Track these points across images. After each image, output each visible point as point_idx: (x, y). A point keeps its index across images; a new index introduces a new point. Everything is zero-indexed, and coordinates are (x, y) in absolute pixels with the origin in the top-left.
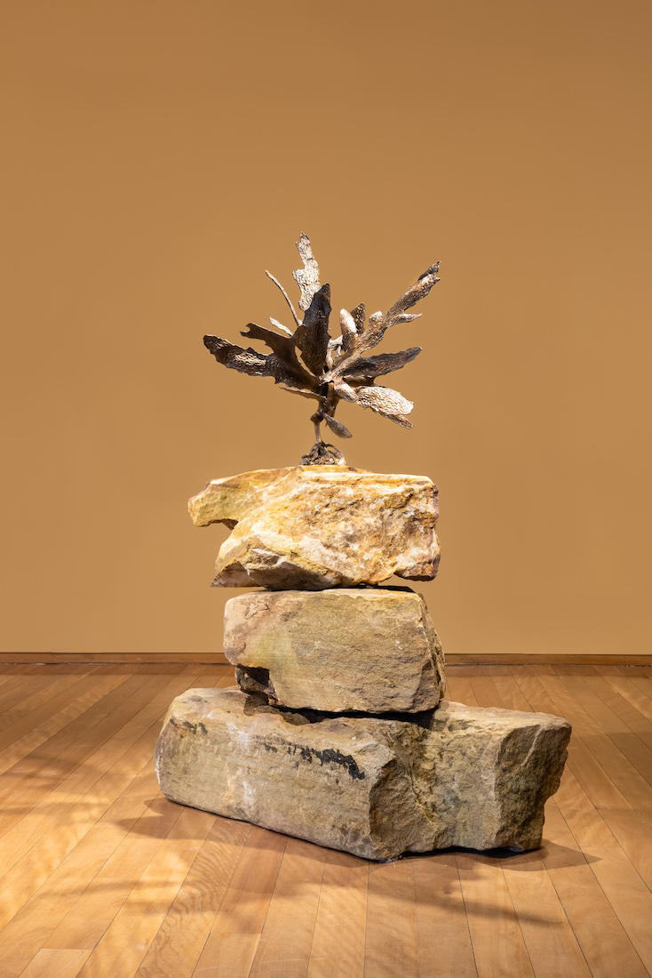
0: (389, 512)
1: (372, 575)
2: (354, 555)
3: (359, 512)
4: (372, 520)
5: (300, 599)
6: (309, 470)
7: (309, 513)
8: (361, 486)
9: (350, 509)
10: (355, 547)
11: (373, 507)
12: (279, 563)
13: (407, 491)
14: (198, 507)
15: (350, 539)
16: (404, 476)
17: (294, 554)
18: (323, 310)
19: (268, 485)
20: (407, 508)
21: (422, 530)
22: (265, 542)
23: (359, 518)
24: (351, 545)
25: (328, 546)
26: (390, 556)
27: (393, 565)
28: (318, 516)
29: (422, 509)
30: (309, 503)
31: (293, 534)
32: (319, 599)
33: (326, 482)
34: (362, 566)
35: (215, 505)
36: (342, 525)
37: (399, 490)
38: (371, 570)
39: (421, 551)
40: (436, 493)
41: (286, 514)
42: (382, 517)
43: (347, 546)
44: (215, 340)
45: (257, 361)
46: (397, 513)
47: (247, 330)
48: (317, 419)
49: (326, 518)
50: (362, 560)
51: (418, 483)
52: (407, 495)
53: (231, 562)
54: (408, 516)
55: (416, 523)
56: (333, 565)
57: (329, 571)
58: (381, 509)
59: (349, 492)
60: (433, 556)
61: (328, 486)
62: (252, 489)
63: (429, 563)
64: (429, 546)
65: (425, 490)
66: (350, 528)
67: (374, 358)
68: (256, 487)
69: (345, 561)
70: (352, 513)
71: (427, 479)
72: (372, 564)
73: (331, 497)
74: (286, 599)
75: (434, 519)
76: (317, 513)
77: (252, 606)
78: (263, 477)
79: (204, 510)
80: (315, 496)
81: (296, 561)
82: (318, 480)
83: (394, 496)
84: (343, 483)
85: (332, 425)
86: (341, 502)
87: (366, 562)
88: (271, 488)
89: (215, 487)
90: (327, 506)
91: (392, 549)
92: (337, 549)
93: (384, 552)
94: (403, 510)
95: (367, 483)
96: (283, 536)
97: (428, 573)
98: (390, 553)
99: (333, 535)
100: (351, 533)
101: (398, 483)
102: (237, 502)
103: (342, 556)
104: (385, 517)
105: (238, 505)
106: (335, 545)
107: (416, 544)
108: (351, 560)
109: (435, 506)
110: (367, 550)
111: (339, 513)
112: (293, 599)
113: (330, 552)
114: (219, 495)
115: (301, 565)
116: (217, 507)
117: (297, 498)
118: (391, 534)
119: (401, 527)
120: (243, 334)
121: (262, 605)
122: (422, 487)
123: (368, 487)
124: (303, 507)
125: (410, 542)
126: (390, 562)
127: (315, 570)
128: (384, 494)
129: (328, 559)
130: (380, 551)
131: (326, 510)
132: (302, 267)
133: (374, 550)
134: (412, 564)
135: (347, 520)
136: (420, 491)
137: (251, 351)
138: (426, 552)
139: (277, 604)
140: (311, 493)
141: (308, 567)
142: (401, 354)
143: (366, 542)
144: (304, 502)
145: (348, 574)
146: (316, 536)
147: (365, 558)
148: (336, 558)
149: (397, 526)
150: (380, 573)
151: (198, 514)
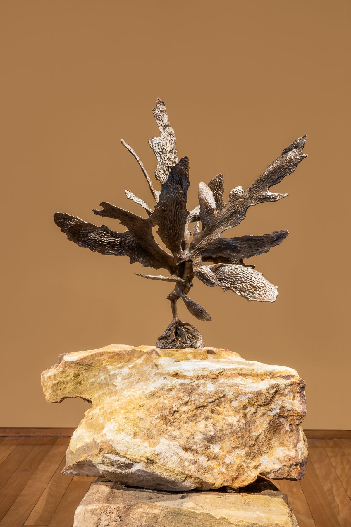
0: (252, 409)
1: (234, 479)
2: (215, 458)
3: (221, 409)
4: (233, 419)
5: (157, 511)
6: (166, 355)
7: (167, 412)
8: (222, 380)
9: (210, 407)
10: (216, 449)
11: (235, 404)
12: (134, 469)
13: (272, 387)
14: (50, 383)
15: (211, 440)
16: (269, 368)
17: (150, 461)
18: (181, 184)
19: (122, 367)
20: (273, 406)
21: (287, 427)
22: (118, 447)
23: (220, 416)
24: (212, 446)
25: (186, 449)
26: (254, 457)
27: (256, 467)
28: (177, 415)
29: (289, 406)
30: (166, 402)
31: (149, 437)
32: (177, 514)
33: (184, 377)
34: (224, 470)
35: (67, 382)
36: (201, 425)
37: (263, 386)
38: (233, 474)
39: (287, 452)
40: (303, 388)
41: (141, 413)
42: (245, 415)
43: (208, 448)
44: (66, 217)
45: (111, 239)
46: (262, 410)
47: (100, 209)
48: (173, 299)
49: (185, 417)
50: (224, 463)
51: (284, 377)
52: (272, 392)
53: (82, 459)
54: (273, 413)
55: (281, 420)
56: (192, 470)
57: (188, 476)
58: (245, 407)
59: (210, 387)
60: (300, 458)
61: (187, 381)
62: (106, 370)
63: (296, 465)
64: (295, 446)
65: (291, 385)
66: (210, 428)
67: (236, 239)
68: (110, 367)
69: (205, 464)
70: (212, 411)
71: (293, 372)
72: (235, 467)
73: (190, 393)
74: (140, 510)
75: (301, 417)
76: (175, 412)
77: (104, 517)
78: (117, 357)
79: (57, 386)
80: (173, 393)
81: (153, 469)
82: (176, 375)
83: (259, 394)
84: (204, 377)
85: (190, 305)
86: (202, 400)
87: (228, 466)
88: (125, 371)
89: (68, 364)
90: (186, 404)
91: (255, 449)
92: (197, 451)
93: (247, 454)
94: (267, 407)
95: (229, 377)
96: (137, 441)
97: (295, 475)
98: (253, 455)
99: (192, 436)
100: (212, 433)
101: (262, 377)
102: (90, 381)
103: (202, 459)
104: (249, 416)
105: (92, 384)
106: (195, 447)
107: (282, 444)
108: (212, 463)
109: (302, 402)
110: (229, 453)
111: (199, 411)
112: (148, 511)
113: (188, 456)
114: (72, 372)
115: (158, 472)
116: (69, 384)
117: (153, 395)
118: (255, 434)
119: (266, 426)
120: (96, 212)
121: (114, 516)
122: (288, 382)
123: (230, 382)
124: (160, 405)
125: (275, 442)
126: (254, 464)
127: (173, 478)
128: (248, 390)
129: (187, 463)
130: (242, 452)
131: (185, 408)
132: (159, 134)
133: (237, 452)
134: (277, 466)
135: (207, 418)
136: (286, 386)
137: (104, 228)
138: (293, 454)
139: (131, 515)
140: (169, 390)
141: (165, 475)
142: (267, 237)
143: (228, 444)
144: (161, 400)
145: (209, 478)
146: (173, 438)
147: (227, 461)
148: (195, 462)
149: (261, 424)
150: (242, 477)
151: (50, 391)
